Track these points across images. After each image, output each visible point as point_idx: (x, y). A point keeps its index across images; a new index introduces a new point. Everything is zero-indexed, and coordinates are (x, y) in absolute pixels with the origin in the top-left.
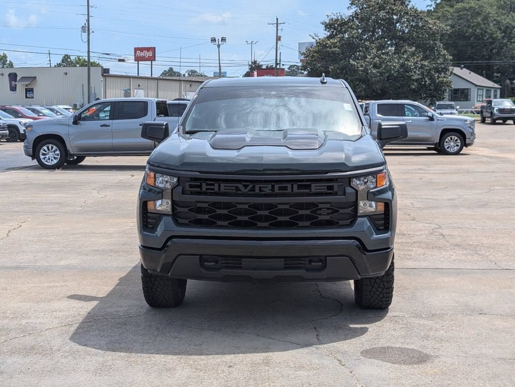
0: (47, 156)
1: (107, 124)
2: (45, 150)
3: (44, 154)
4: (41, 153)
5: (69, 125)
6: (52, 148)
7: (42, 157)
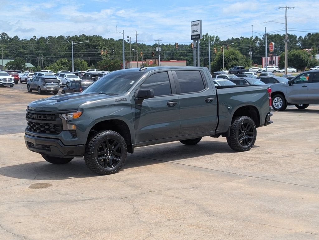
0: (277, 104)
1: (306, 85)
2: (276, 101)
3: (275, 103)
4: (274, 102)
5: (287, 86)
6: (279, 99)
7: (274, 104)
